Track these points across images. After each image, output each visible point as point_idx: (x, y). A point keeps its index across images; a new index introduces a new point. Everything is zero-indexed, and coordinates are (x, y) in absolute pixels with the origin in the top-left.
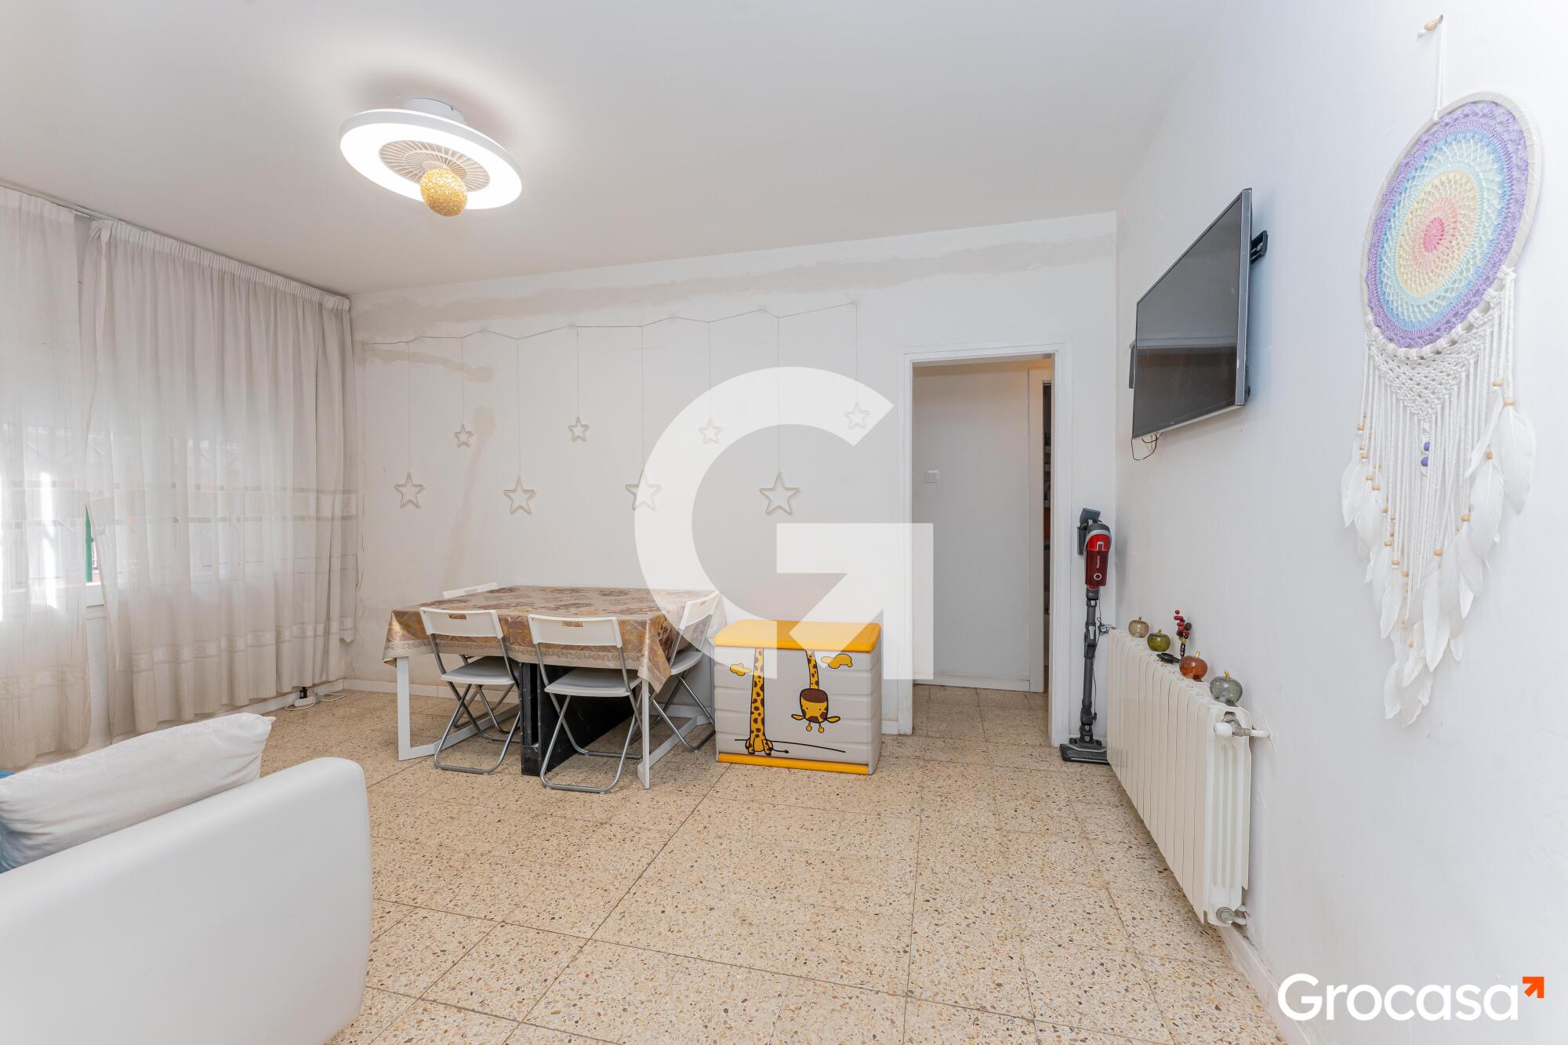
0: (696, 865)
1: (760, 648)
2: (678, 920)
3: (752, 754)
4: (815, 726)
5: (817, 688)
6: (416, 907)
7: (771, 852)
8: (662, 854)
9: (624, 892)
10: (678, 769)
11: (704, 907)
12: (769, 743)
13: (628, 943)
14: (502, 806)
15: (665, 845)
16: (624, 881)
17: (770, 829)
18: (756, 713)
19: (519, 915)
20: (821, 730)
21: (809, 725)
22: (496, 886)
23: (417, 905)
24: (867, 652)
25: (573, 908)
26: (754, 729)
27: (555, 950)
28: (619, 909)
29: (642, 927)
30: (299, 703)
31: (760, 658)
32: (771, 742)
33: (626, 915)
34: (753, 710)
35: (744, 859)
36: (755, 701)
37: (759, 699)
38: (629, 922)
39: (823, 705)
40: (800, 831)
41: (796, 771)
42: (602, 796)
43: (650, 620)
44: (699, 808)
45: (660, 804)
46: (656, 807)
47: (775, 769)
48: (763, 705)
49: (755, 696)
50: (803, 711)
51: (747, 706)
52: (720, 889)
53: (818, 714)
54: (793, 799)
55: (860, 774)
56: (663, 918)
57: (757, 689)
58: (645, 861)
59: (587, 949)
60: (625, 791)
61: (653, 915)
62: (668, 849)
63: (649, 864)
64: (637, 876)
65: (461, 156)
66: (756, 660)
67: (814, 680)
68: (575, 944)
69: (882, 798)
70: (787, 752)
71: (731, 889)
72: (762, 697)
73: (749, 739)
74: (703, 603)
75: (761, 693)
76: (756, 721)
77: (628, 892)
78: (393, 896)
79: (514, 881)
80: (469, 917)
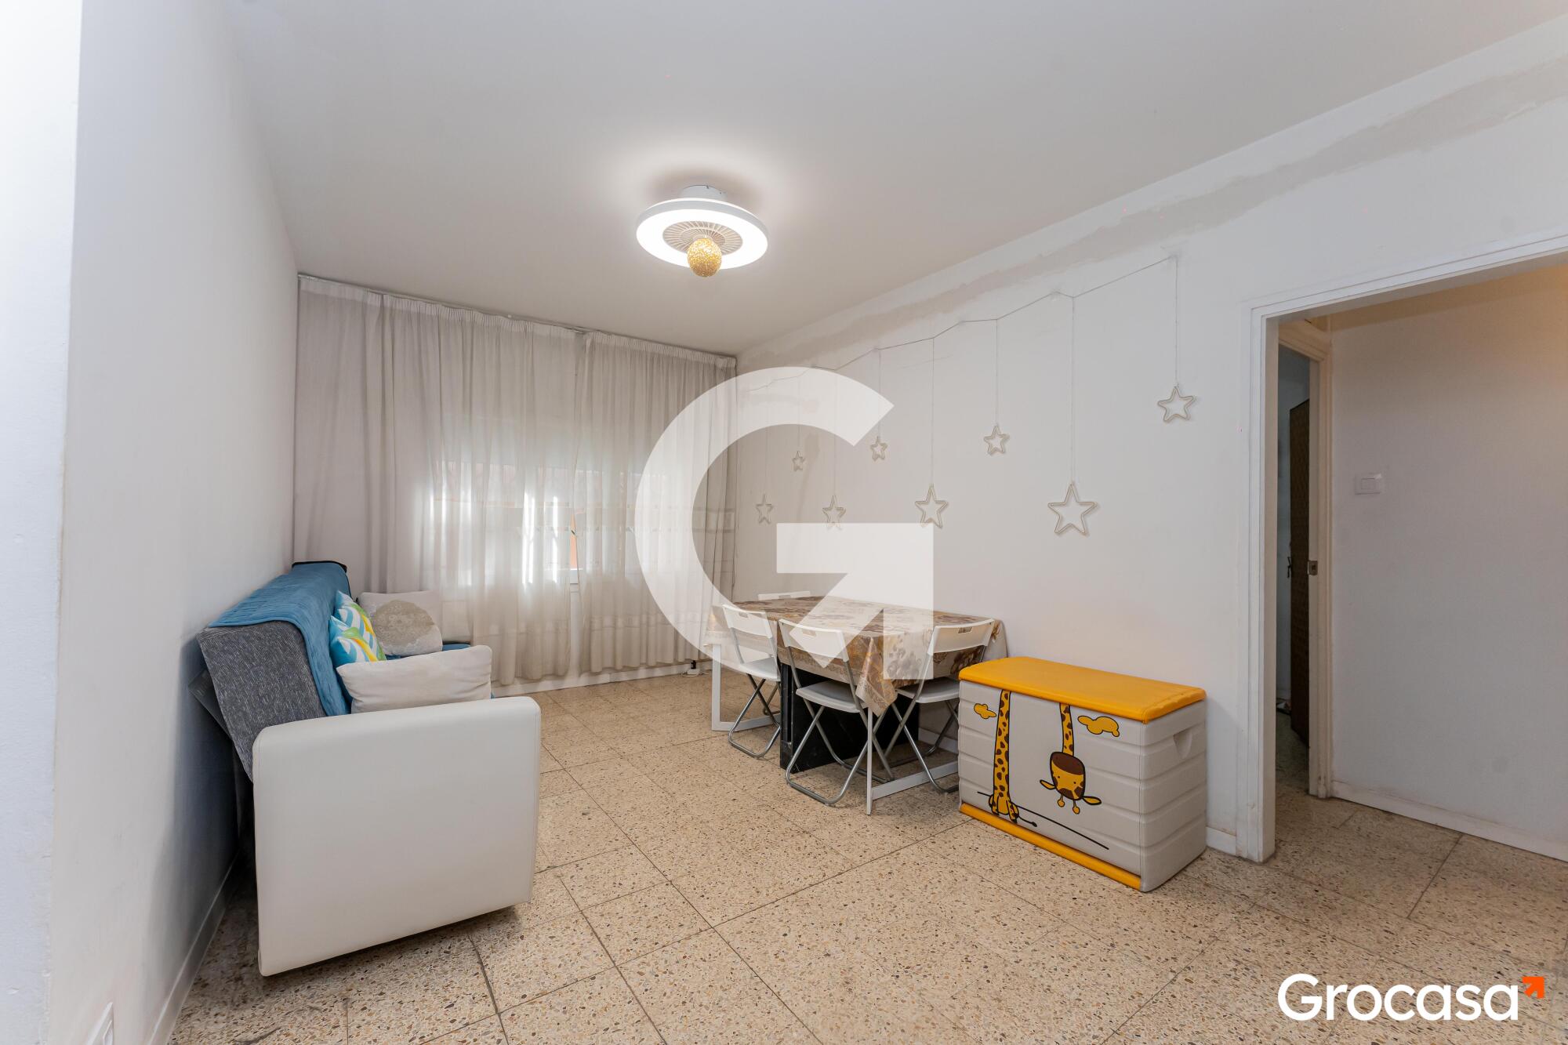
0: (851, 905)
1: (1008, 691)
2: (790, 949)
3: (996, 814)
4: (1069, 802)
5: (1071, 753)
6: (633, 844)
7: (935, 928)
8: (830, 881)
9: (770, 901)
10: (912, 806)
11: (823, 950)
12: (1015, 808)
13: (735, 947)
14: (746, 788)
15: (840, 874)
16: (779, 891)
17: (956, 903)
18: (1000, 766)
19: (683, 882)
20: (1076, 810)
21: (1061, 798)
22: (689, 851)
23: (635, 842)
24: (1141, 721)
25: (723, 894)
26: (997, 785)
27: (682, 923)
28: (753, 914)
29: (758, 938)
30: (691, 672)
31: (1006, 702)
32: (1017, 806)
33: (756, 922)
34: (997, 763)
35: (901, 922)
36: (998, 752)
37: (1003, 751)
38: (752, 929)
39: (1080, 778)
40: (989, 920)
41: (1044, 852)
42: (826, 808)
43: (874, 638)
44: (901, 852)
45: (868, 833)
46: (862, 834)
47: (1018, 841)
48: (1007, 758)
49: (999, 747)
50: (1054, 779)
51: (990, 756)
52: (852, 939)
53: (1072, 788)
54: (1012, 882)
55: (1127, 886)
56: (781, 940)
57: (1001, 738)
58: (810, 881)
59: (704, 934)
60: (849, 809)
61: (775, 933)
62: (839, 879)
63: (811, 885)
64: (793, 891)
65: (717, 225)
66: (1002, 704)
67: (1068, 743)
68: (700, 925)
69: (1136, 927)
70: (1035, 825)
71: (862, 946)
72: (1006, 749)
73: (993, 795)
74: (964, 630)
75: (1005, 744)
76: (999, 775)
77: (773, 903)
78: (628, 830)
79: (703, 853)
80: (655, 867)
